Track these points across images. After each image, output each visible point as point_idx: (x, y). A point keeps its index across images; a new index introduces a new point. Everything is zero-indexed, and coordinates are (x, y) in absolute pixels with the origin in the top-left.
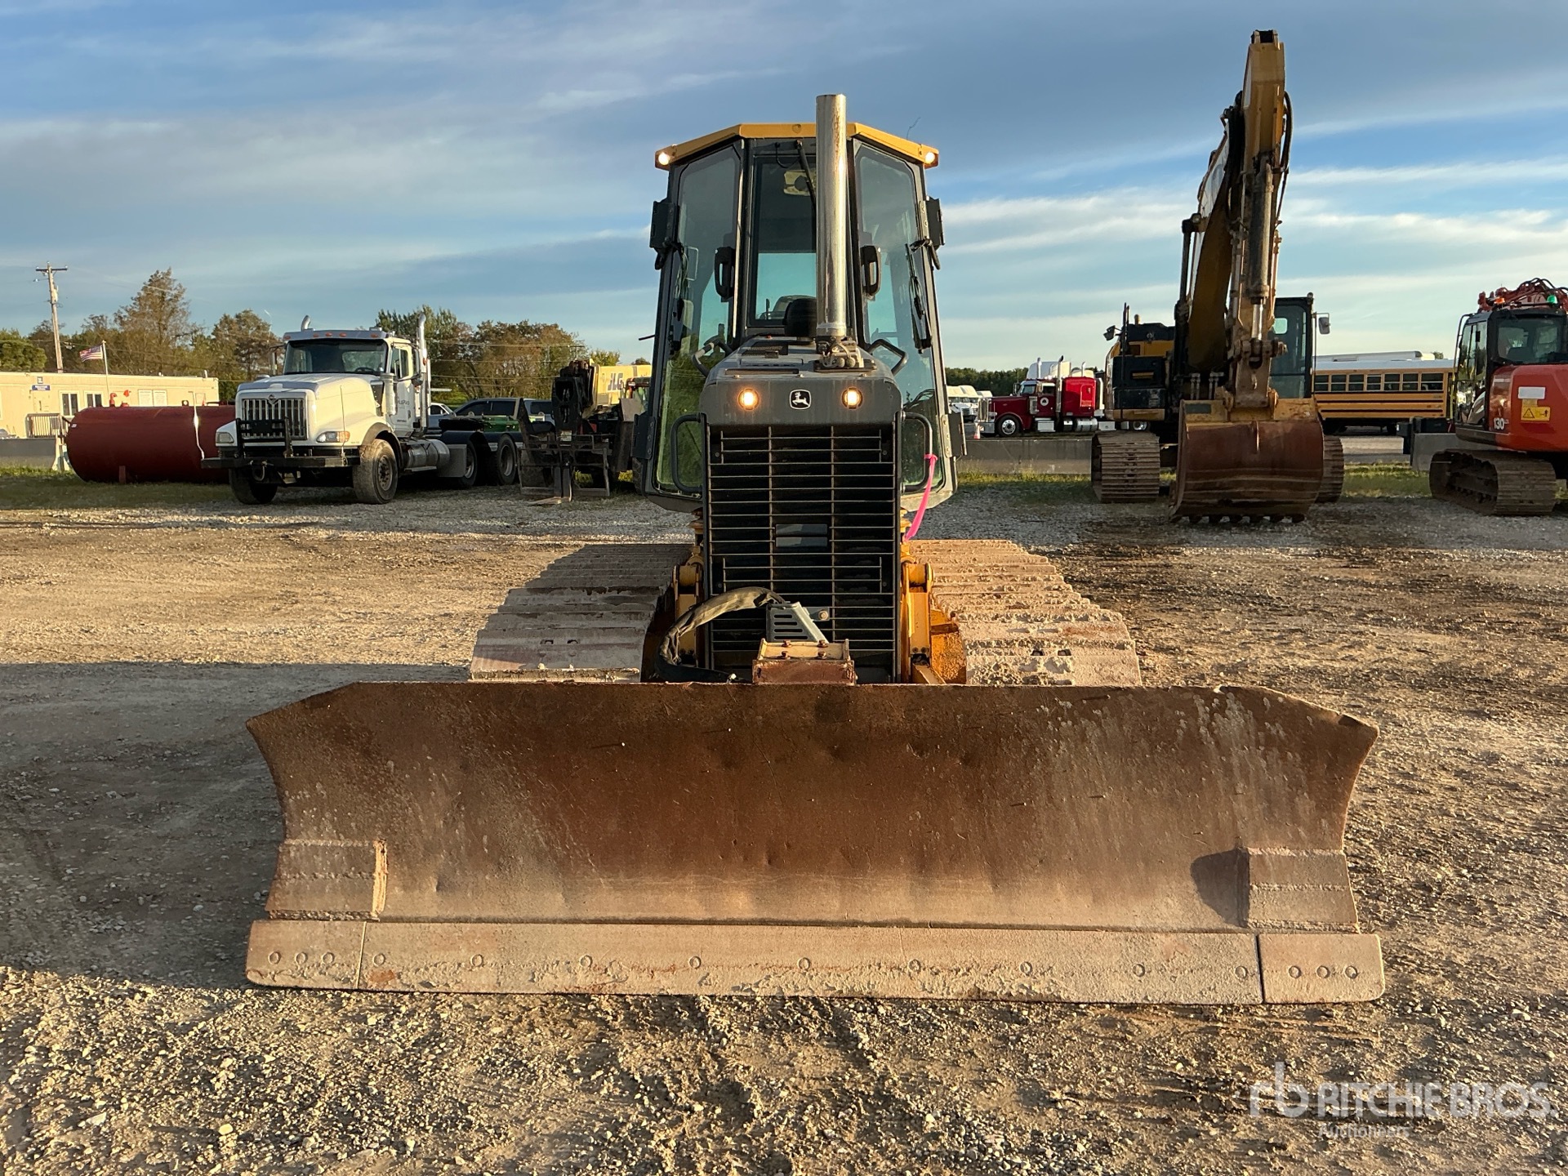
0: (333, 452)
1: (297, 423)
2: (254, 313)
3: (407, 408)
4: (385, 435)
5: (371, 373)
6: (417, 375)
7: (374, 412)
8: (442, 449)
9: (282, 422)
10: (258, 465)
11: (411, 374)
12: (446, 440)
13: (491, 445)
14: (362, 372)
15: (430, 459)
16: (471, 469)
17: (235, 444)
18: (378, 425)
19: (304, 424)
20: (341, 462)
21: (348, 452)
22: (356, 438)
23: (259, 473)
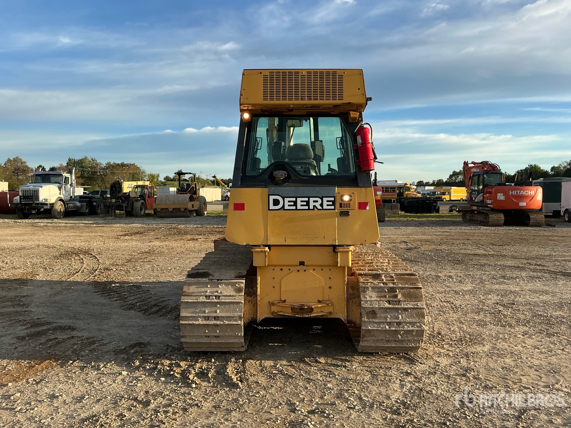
0: (46, 204)
1: (36, 196)
2: (20, 158)
3: (68, 193)
4: (61, 200)
5: (59, 183)
6: (72, 184)
7: (59, 194)
8: (78, 204)
9: (32, 196)
10: (25, 208)
11: (70, 183)
12: (80, 202)
13: (94, 203)
14: (56, 183)
15: (74, 207)
16: (87, 210)
17: (19, 202)
18: (59, 197)
19: (38, 197)
20: (48, 207)
21: (50, 204)
22: (53, 201)
23: (25, 210)
